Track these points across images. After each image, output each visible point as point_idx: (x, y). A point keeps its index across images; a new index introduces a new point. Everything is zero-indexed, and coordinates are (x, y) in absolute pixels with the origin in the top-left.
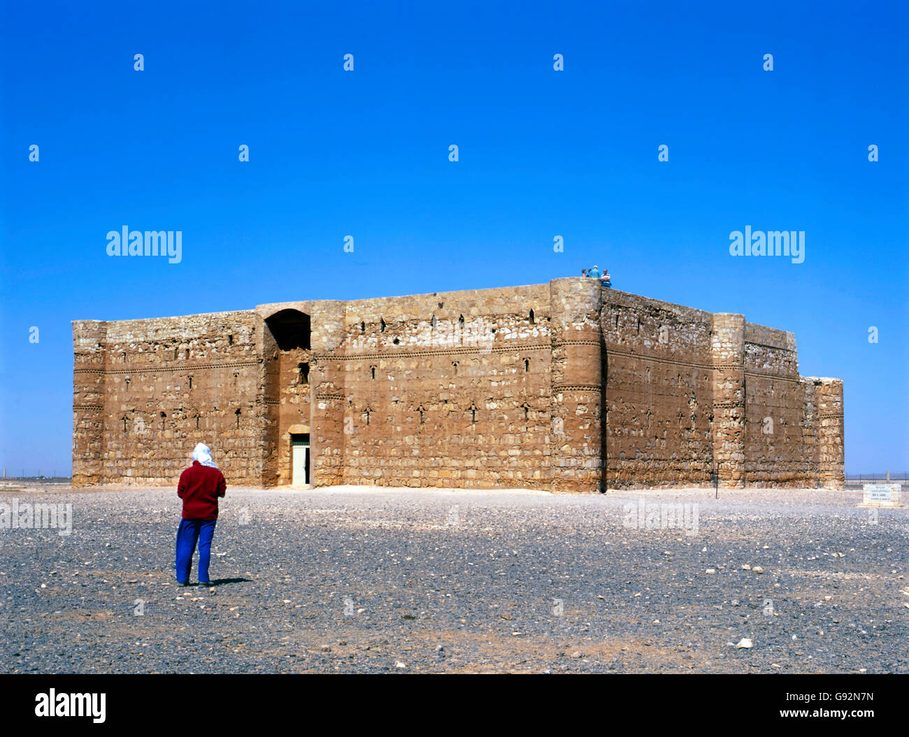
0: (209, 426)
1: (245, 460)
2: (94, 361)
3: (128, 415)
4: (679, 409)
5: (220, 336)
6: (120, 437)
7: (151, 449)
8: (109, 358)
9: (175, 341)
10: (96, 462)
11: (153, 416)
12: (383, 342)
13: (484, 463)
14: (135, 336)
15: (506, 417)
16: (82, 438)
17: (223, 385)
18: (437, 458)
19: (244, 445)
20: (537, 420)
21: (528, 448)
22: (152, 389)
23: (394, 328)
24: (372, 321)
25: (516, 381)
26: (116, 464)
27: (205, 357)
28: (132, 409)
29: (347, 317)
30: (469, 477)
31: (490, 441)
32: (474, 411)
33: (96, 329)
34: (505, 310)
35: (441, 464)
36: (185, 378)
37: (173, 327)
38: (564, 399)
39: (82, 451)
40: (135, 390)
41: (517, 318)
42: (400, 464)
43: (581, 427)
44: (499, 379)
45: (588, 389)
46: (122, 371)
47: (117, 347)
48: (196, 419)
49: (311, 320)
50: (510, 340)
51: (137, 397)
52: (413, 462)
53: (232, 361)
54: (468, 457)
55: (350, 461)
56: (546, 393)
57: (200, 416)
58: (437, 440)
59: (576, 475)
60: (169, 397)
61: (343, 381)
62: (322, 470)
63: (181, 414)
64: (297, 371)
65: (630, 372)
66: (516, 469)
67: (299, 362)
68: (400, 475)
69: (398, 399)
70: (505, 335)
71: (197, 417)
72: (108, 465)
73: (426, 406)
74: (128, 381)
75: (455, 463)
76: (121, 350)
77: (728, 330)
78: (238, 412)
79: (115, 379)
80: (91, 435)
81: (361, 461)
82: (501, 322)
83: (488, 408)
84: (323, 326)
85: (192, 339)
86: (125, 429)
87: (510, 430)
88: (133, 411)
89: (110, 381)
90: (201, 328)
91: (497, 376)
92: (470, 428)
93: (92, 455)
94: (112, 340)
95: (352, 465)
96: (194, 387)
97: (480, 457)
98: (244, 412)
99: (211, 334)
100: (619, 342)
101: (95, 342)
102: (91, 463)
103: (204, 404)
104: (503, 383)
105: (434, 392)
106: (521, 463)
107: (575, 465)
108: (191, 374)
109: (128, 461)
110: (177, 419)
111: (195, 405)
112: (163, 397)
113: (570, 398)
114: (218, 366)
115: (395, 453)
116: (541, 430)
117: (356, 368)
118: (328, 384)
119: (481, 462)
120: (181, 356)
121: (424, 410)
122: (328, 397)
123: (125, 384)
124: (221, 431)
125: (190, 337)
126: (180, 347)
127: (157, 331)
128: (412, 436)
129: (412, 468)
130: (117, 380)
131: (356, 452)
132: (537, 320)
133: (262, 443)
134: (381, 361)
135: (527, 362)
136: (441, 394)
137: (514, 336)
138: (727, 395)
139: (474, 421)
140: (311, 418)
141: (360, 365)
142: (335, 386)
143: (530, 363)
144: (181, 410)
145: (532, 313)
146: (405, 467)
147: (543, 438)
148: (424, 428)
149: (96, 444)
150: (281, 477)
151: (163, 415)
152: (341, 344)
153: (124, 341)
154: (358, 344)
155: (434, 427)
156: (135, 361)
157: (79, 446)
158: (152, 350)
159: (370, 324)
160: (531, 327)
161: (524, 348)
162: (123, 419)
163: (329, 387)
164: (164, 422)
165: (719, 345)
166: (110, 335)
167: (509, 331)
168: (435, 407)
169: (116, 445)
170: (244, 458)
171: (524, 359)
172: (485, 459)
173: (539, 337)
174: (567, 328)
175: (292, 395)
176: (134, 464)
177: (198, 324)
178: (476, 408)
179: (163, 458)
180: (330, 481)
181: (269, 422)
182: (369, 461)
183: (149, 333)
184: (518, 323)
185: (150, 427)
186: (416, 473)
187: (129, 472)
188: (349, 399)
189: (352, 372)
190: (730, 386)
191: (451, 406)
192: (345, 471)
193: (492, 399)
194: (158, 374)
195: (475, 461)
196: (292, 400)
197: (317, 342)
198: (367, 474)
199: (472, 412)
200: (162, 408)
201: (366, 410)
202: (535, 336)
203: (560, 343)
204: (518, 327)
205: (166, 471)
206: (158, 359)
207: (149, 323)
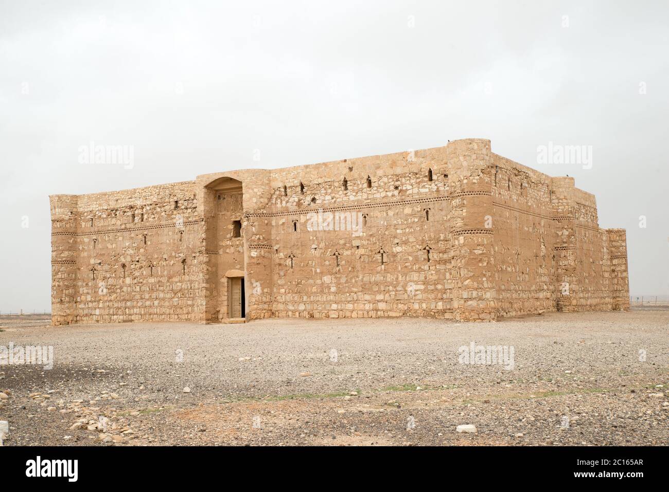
0: (161, 273)
1: (191, 299)
2: (68, 226)
3: (96, 267)
4: (535, 251)
5: (167, 202)
6: (90, 284)
7: (114, 292)
8: (79, 223)
9: (132, 208)
10: (71, 304)
11: (116, 267)
12: (302, 201)
13: (393, 297)
14: (100, 205)
15: (411, 258)
16: (59, 286)
17: (171, 240)
18: (352, 294)
19: (189, 288)
20: (438, 260)
21: (431, 283)
22: (114, 245)
23: (311, 189)
24: (292, 185)
25: (418, 229)
26: (87, 306)
27: (156, 219)
28: (99, 262)
29: (271, 182)
30: (380, 308)
31: (397, 278)
32: (382, 254)
33: (68, 201)
34: (406, 170)
35: (355, 298)
36: (140, 236)
37: (130, 197)
38: (465, 241)
39: (59, 296)
40: (101, 247)
41: (418, 176)
42: (320, 299)
43: (480, 265)
44: (404, 226)
45: (485, 232)
46: (91, 233)
47: (86, 214)
48: (150, 268)
49: (243, 184)
50: (412, 195)
51: (103, 252)
52: (332, 297)
54: (379, 292)
55: (278, 298)
56: (445, 237)
57: (153, 266)
58: (351, 279)
59: (478, 305)
60: (128, 252)
61: (270, 234)
62: (255, 306)
63: (138, 265)
64: (231, 227)
65: (505, 220)
66: (421, 302)
67: (233, 220)
68: (320, 309)
69: (317, 247)
70: (407, 190)
71: (151, 266)
72: (80, 306)
73: (341, 252)
74: (95, 241)
75: (367, 297)
76: (89, 217)
77: (564, 189)
78: (184, 261)
79: (85, 239)
80: (66, 283)
81: (287, 298)
82: (403, 180)
83: (395, 251)
84: (253, 189)
85: (145, 206)
86: (94, 278)
87: (414, 269)
88: (100, 264)
89: (81, 241)
90: (152, 197)
91: (402, 224)
92: (379, 268)
93: (67, 299)
94: (81, 210)
95: (279, 301)
96: (149, 243)
97: (389, 291)
98: (188, 261)
99: (160, 201)
100: (497, 196)
101: (68, 211)
102: (67, 305)
103: (156, 256)
104: (407, 230)
105: (348, 240)
106: (425, 295)
107: (476, 296)
108: (146, 233)
109: (96, 303)
110: (135, 269)
111: (149, 257)
112: (123, 252)
113: (470, 240)
114: (167, 226)
115: (315, 291)
116: (442, 268)
117: (281, 223)
118: (258, 236)
119: (390, 296)
120: (137, 219)
121: (339, 254)
122: (259, 247)
123: (93, 243)
124: (170, 277)
125: (144, 203)
126: (136, 212)
127: (117, 200)
128: (329, 276)
129: (330, 302)
130: (86, 240)
131: (283, 291)
132: (434, 177)
133: (204, 285)
134: (302, 216)
135: (427, 212)
136: (353, 242)
137: (416, 190)
138: (565, 240)
139: (383, 263)
140: (245, 264)
141: (284, 220)
142: (263, 238)
143: (430, 213)
144: (138, 261)
145: (430, 172)
146: (324, 302)
147: (445, 275)
148: (339, 270)
149: (71, 291)
150: (221, 312)
151: (124, 266)
152: (267, 204)
153: (91, 209)
154: (281, 203)
155: (348, 268)
156: (100, 225)
157: (57, 292)
158: (113, 215)
159: (291, 187)
160: (430, 183)
161: (424, 201)
162: (92, 270)
163: (259, 239)
164: (124, 272)
165: (556, 201)
166: (80, 205)
167: (411, 187)
168: (349, 252)
169: (87, 291)
170: (189, 297)
171: (424, 209)
172: (394, 293)
173: (438, 191)
174: (465, 181)
175: (227, 247)
176: (101, 305)
177: (150, 194)
178: (384, 252)
179: (124, 300)
180: (262, 315)
181: (210, 269)
182: (293, 297)
183: (110, 203)
184: (418, 180)
185: (114, 276)
186: (334, 306)
187: (97, 312)
188: (275, 248)
189: (277, 226)
190: (567, 233)
191: (361, 251)
192: (274, 305)
193: (398, 243)
194: (119, 234)
195: (384, 295)
196: (228, 251)
197: (248, 203)
198: (293, 308)
199: (380, 255)
200: (123, 260)
201: (290, 257)
202: (434, 190)
203: (459, 194)
204: (419, 183)
205: (127, 310)
206: (119, 223)
207: (111, 195)
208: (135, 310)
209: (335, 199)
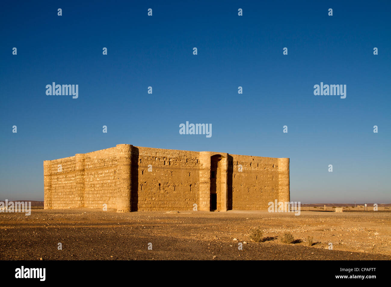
0: (180, 189)
3: (143, 184)
5: (183, 159)
6: (140, 192)
7: (154, 197)
9: (164, 158)
11: (155, 185)
14: (146, 153)
17: (185, 176)
19: (193, 197)
20: (276, 192)
21: (274, 199)
22: (154, 174)
23: (240, 164)
25: (271, 182)
27: (177, 165)
31: (266, 197)
34: (268, 163)
36: (169, 172)
37: (164, 152)
40: (147, 174)
41: (271, 166)
44: (267, 181)
46: (140, 167)
47: (137, 157)
50: (270, 171)
51: (148, 177)
53: (188, 168)
56: (277, 186)
57: (176, 186)
58: (253, 196)
60: (162, 178)
63: (168, 185)
69: (242, 184)
70: (268, 169)
71: (175, 186)
73: (250, 187)
74: (143, 170)
76: (139, 158)
78: (191, 185)
79: (137, 169)
82: (267, 166)
83: (265, 189)
86: (142, 189)
88: (146, 182)
90: (176, 155)
94: (134, 154)
96: (173, 175)
98: (193, 185)
99: (179, 157)
103: (177, 182)
108: (172, 171)
110: (166, 187)
111: (173, 182)
112: (159, 178)
114: (183, 169)
120: (167, 164)
123: (142, 172)
124: (184, 192)
125: (171, 157)
126: (167, 160)
127: (156, 153)
128: (246, 195)
135: (273, 177)
136: (253, 184)
139: (261, 192)
144: (167, 183)
145: (274, 165)
147: (277, 197)
151: (160, 185)
153: (141, 155)
155: (252, 193)
156: (146, 163)
158: (154, 160)
160: (274, 168)
161: (272, 173)
162: (141, 185)
164: (160, 187)
166: (134, 152)
170: (193, 201)
173: (276, 171)
176: (146, 203)
178: (262, 188)
179: (160, 201)
183: (153, 153)
185: (154, 189)
187: (144, 206)
194: (157, 169)
195: (262, 203)
198: (234, 206)
200: (159, 182)
201: (233, 187)
206: (157, 164)
207: (153, 150)
208: (166, 205)
209: (247, 169)
